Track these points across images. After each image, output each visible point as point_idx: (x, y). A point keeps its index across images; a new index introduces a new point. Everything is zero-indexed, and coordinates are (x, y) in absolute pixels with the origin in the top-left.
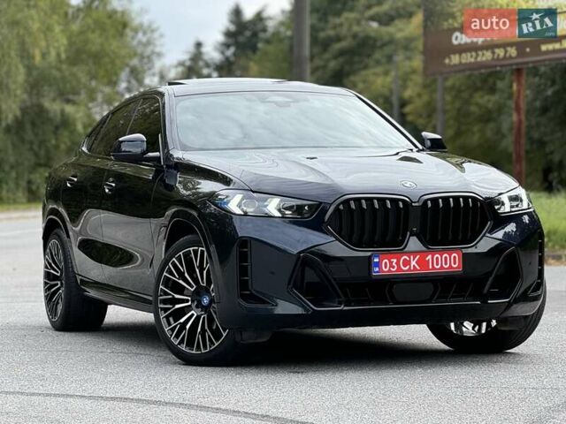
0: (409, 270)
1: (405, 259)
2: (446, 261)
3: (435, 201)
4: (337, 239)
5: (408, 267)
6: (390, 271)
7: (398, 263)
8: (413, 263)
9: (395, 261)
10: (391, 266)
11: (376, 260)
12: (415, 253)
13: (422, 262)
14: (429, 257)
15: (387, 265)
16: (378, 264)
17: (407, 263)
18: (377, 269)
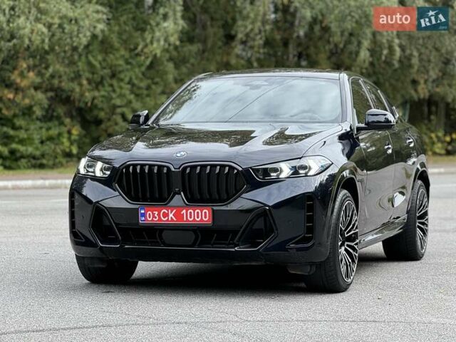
0: (168, 220)
1: (164, 212)
2: (200, 216)
4: (121, 194)
5: (167, 218)
6: (152, 220)
7: (159, 215)
8: (171, 215)
9: (156, 213)
10: (154, 217)
11: (143, 211)
12: (172, 208)
13: (178, 215)
14: (184, 211)
15: (151, 216)
16: (143, 215)
17: (166, 215)
18: (143, 219)
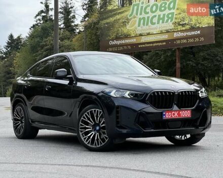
0: (175, 117)
2: (186, 114)
3: (182, 92)
4: (151, 106)
6: (168, 117)
7: (171, 114)
8: (176, 114)
11: (164, 113)
12: (176, 111)
13: (179, 114)
14: (181, 112)
15: (168, 115)
16: (165, 115)
17: (174, 114)
18: (164, 117)
